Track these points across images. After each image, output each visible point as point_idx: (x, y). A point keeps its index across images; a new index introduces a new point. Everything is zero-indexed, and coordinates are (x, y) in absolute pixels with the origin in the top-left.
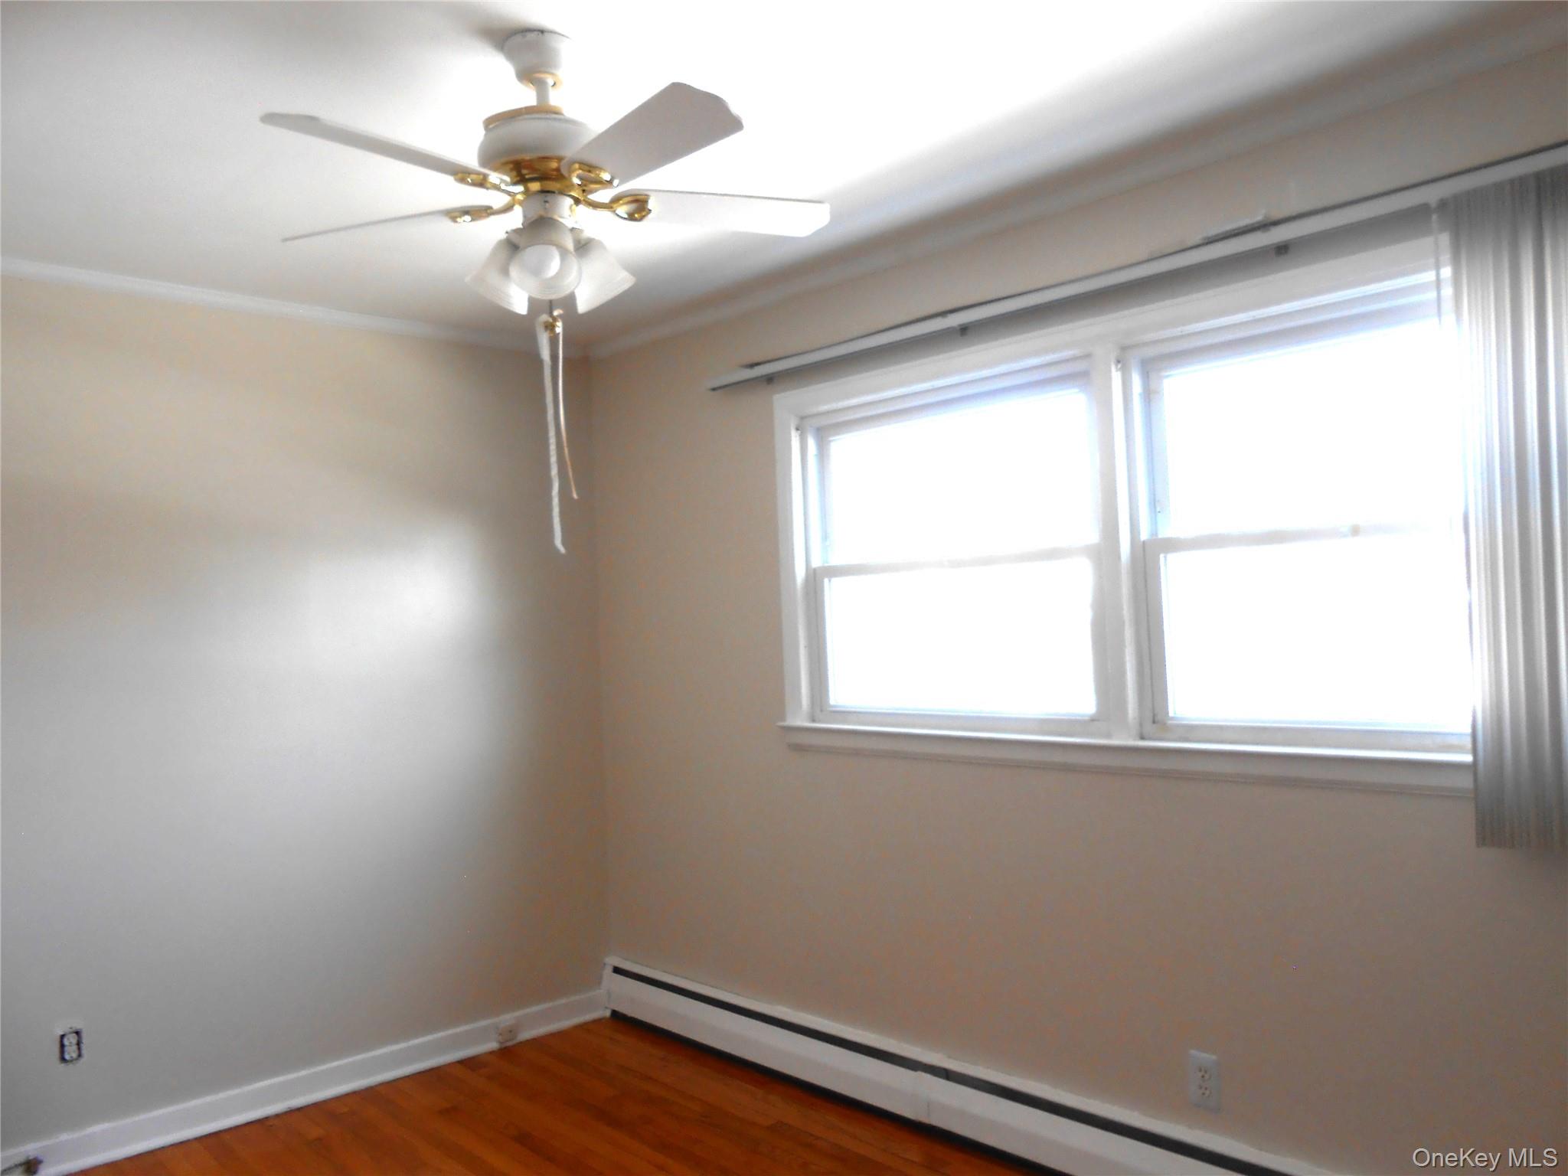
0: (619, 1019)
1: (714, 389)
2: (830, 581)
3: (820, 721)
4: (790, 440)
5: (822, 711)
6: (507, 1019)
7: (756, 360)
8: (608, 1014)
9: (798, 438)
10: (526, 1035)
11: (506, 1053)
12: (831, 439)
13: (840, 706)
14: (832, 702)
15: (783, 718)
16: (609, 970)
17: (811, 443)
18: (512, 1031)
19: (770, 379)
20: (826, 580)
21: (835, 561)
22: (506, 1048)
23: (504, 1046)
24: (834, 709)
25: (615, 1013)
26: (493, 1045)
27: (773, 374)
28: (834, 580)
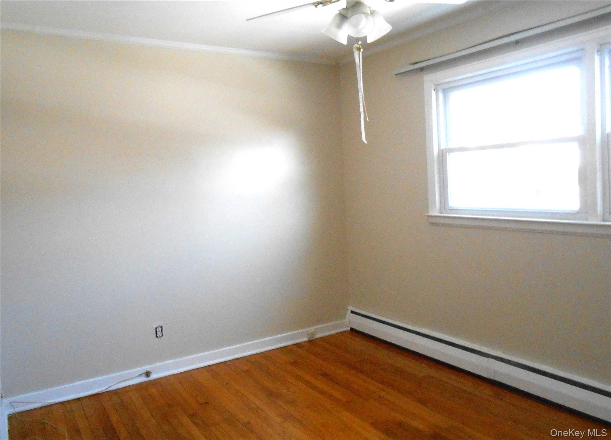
0: (353, 331)
1: (396, 75)
2: (449, 154)
3: (444, 213)
4: (431, 95)
5: (445, 209)
6: (311, 329)
7: (415, 61)
8: (349, 329)
9: (435, 94)
10: (318, 336)
11: (310, 342)
12: (450, 93)
13: (453, 207)
14: (450, 205)
15: (428, 212)
16: (349, 312)
17: (441, 95)
18: (313, 334)
19: (422, 69)
20: (447, 154)
21: (451, 146)
22: (311, 340)
23: (310, 339)
24: (452, 208)
25: (352, 329)
26: (305, 339)
27: (423, 67)
28: (451, 154)
